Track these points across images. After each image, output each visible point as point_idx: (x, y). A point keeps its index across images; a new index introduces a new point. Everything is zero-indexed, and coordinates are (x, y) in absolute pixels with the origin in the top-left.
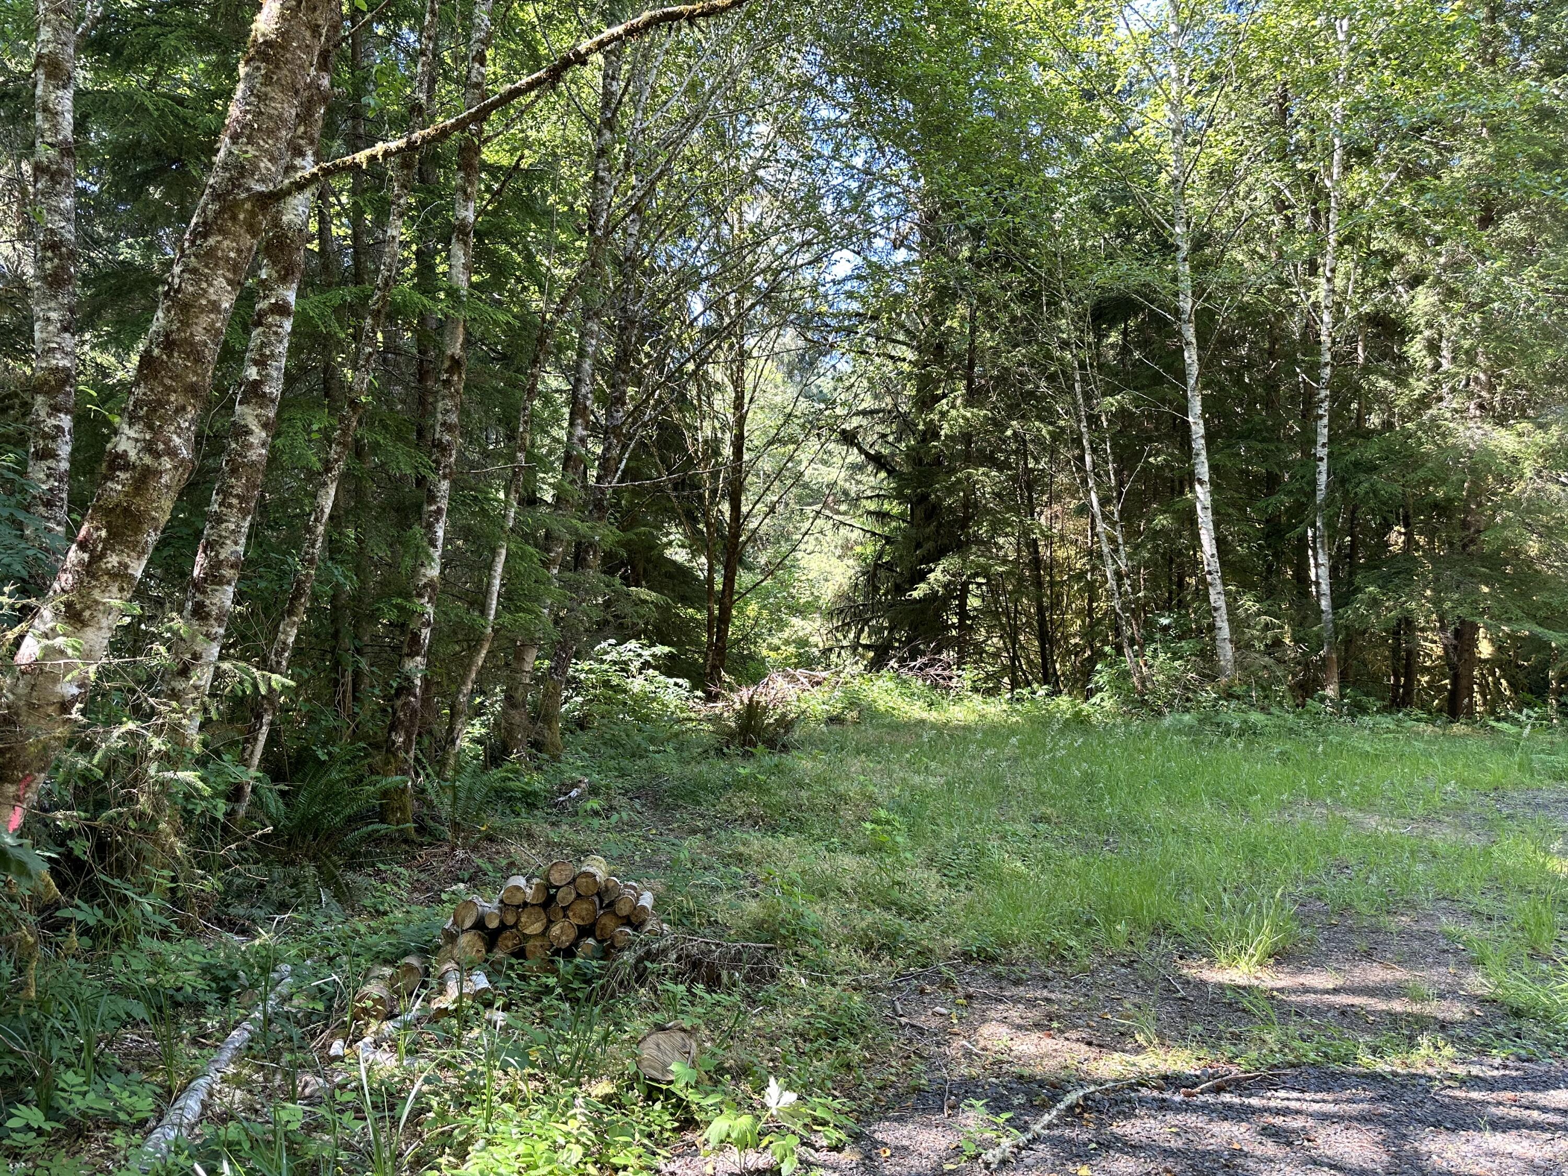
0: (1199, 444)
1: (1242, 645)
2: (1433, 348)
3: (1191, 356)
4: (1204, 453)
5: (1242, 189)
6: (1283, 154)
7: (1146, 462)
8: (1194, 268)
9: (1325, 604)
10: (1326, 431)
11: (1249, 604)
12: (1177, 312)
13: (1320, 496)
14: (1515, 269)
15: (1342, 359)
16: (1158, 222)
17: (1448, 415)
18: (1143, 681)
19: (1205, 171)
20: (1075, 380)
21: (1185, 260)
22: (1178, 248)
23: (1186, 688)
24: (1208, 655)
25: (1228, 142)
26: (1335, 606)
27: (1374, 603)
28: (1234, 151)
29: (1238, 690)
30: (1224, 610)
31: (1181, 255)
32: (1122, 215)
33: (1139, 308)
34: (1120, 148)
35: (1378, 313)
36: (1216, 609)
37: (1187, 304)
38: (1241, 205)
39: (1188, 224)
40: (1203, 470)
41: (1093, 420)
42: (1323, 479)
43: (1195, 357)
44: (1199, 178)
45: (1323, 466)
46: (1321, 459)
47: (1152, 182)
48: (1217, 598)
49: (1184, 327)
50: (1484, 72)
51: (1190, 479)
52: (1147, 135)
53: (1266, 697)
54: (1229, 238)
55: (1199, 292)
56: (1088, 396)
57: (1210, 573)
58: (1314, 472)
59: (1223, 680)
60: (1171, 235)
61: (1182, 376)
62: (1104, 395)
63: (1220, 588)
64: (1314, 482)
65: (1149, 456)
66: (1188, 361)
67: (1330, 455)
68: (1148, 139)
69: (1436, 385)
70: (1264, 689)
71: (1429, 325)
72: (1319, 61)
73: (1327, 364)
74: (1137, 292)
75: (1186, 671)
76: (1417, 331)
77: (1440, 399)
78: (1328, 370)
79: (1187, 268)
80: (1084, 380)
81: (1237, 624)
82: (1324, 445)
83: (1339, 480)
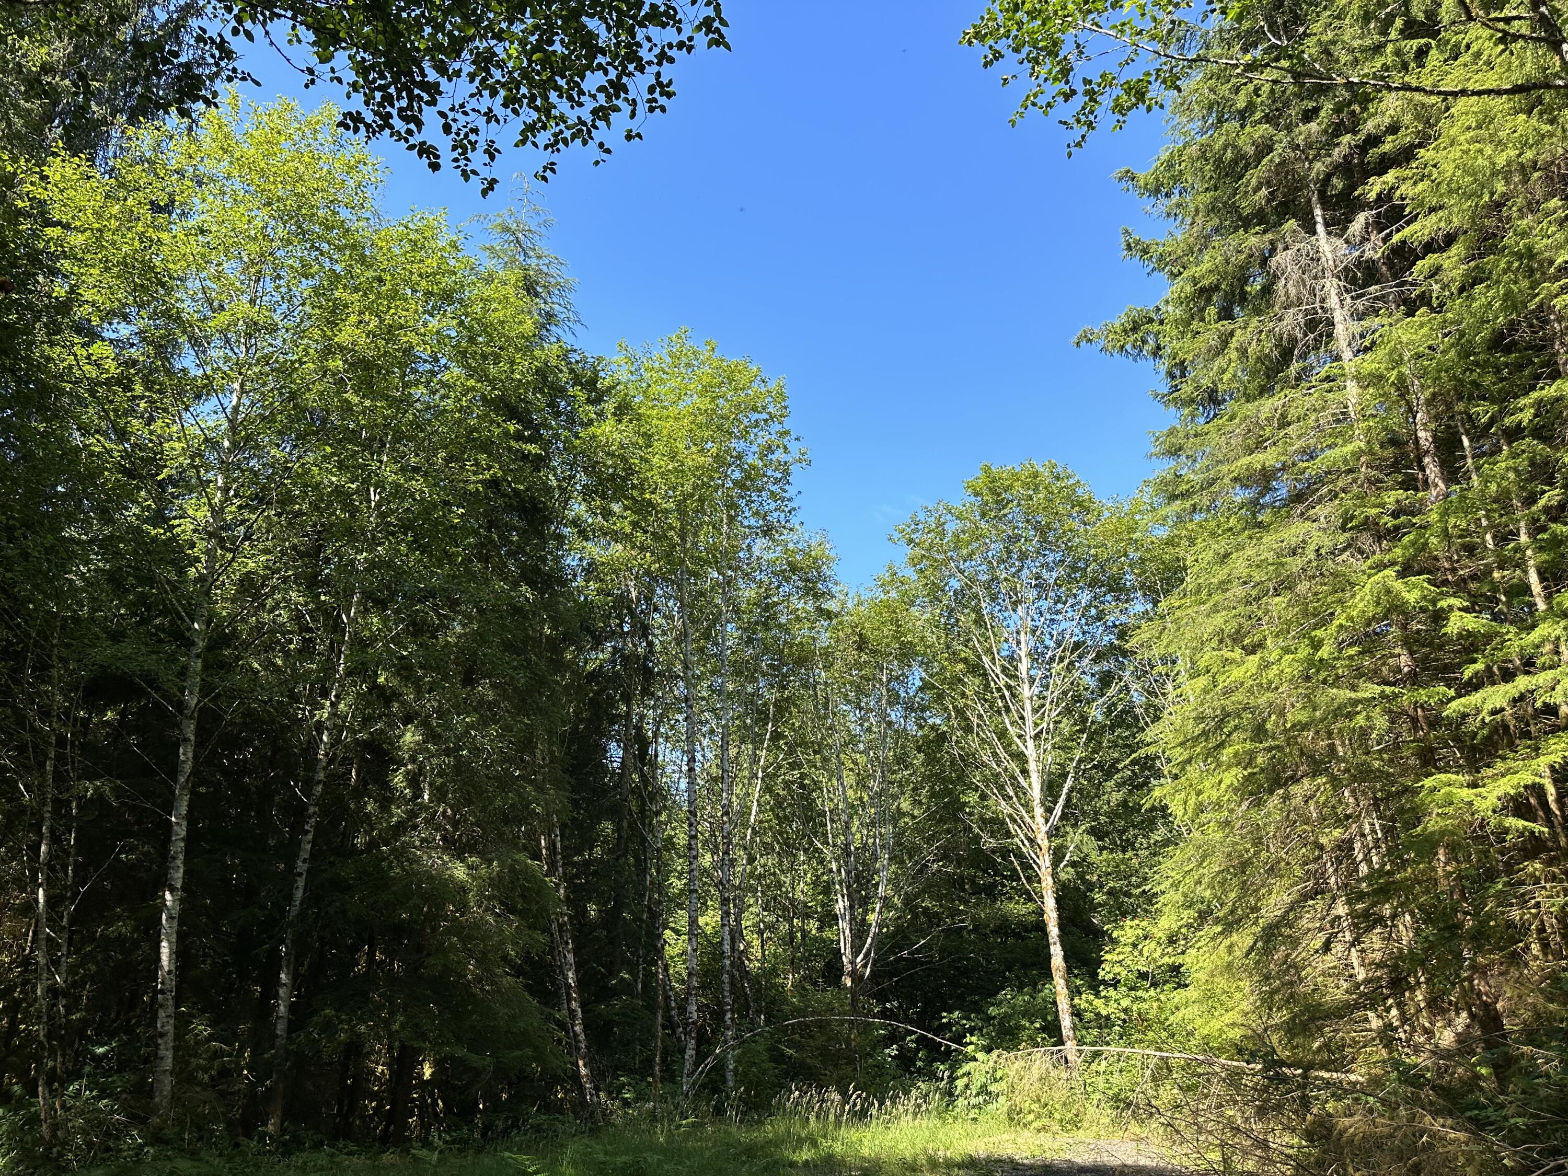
0: (178, 847)
1: (184, 1075)
2: (414, 781)
3: (185, 754)
4: (181, 856)
5: (269, 602)
6: (312, 583)
7: (117, 859)
8: (206, 667)
9: (281, 1028)
10: (309, 847)
11: (202, 1029)
12: (181, 706)
13: (294, 910)
14: (483, 723)
15: (337, 780)
16: (178, 613)
17: (417, 843)
18: (55, 1128)
19: (236, 577)
20: (47, 757)
21: (198, 656)
22: (193, 643)
23: (108, 1134)
24: (143, 1091)
25: (263, 558)
26: (290, 1030)
27: (328, 1028)
28: (267, 568)
29: (169, 1133)
30: (171, 1036)
31: (195, 651)
32: (143, 597)
33: (143, 693)
34: (153, 532)
35: (373, 740)
36: (162, 1035)
37: (191, 699)
38: (266, 617)
39: (208, 624)
40: (178, 876)
41: (60, 805)
42: (299, 894)
43: (190, 755)
44: (228, 584)
45: (301, 882)
46: (300, 874)
47: (181, 572)
48: (165, 1022)
49: (185, 722)
50: (477, 566)
51: (163, 882)
52: (184, 528)
53: (200, 1139)
54: (246, 645)
55: (207, 689)
56: (60, 778)
57: (162, 992)
58: (292, 884)
59: (154, 1120)
60: (189, 629)
61: (173, 770)
62: (80, 778)
63: (171, 1010)
64: (289, 898)
65: (120, 853)
66: (182, 758)
67: (309, 871)
68: (184, 531)
69: (413, 815)
70: (200, 1129)
71: (413, 760)
72: (352, 516)
73: (319, 782)
74: (140, 677)
75: (112, 1112)
76: (400, 763)
77: (415, 827)
78: (320, 788)
79: (198, 665)
80: (60, 758)
81: (183, 1051)
82: (305, 861)
83: (314, 895)
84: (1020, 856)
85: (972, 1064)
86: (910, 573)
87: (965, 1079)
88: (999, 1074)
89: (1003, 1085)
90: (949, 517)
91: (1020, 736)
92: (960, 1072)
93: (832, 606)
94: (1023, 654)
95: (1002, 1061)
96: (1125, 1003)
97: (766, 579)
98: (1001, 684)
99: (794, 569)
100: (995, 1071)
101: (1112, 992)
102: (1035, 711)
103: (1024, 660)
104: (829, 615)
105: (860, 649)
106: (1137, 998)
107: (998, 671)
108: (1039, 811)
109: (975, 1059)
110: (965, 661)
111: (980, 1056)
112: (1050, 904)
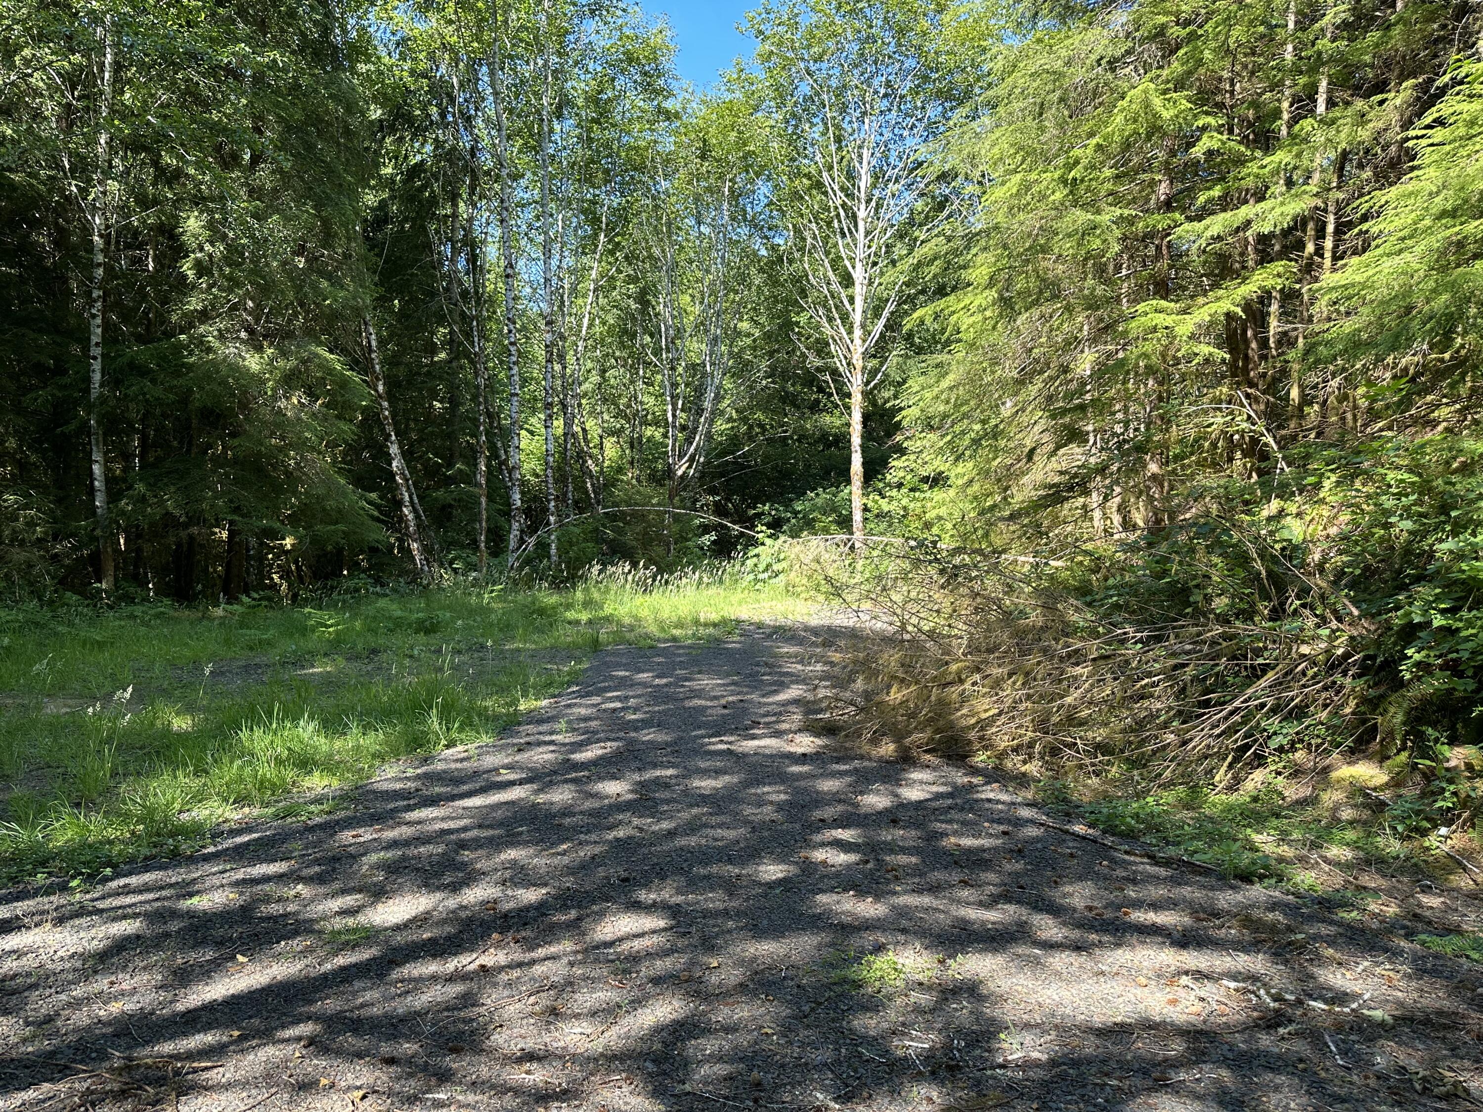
9: (99, 500)
10: (99, 331)
11: (14, 498)
13: (94, 392)
26: (108, 501)
42: (97, 377)
45: (97, 365)
46: (95, 358)
58: (87, 367)
64: (87, 380)
67: (104, 355)
73: (99, 265)
78: (101, 271)
82: (97, 344)
83: (113, 379)
84: (835, 373)
85: (761, 548)
86: (759, 73)
87: (755, 560)
88: (782, 556)
89: (784, 565)
90: (803, 8)
91: (851, 259)
92: (750, 554)
93: (670, 105)
94: (863, 172)
95: (787, 545)
96: (904, 502)
97: (599, 69)
98: (839, 202)
99: (631, 59)
100: (779, 553)
101: (894, 493)
102: (867, 233)
103: (864, 178)
104: (669, 116)
105: (703, 157)
106: (914, 498)
107: (836, 188)
108: (858, 333)
109: (763, 544)
110: (809, 176)
111: (768, 541)
112: (857, 418)
